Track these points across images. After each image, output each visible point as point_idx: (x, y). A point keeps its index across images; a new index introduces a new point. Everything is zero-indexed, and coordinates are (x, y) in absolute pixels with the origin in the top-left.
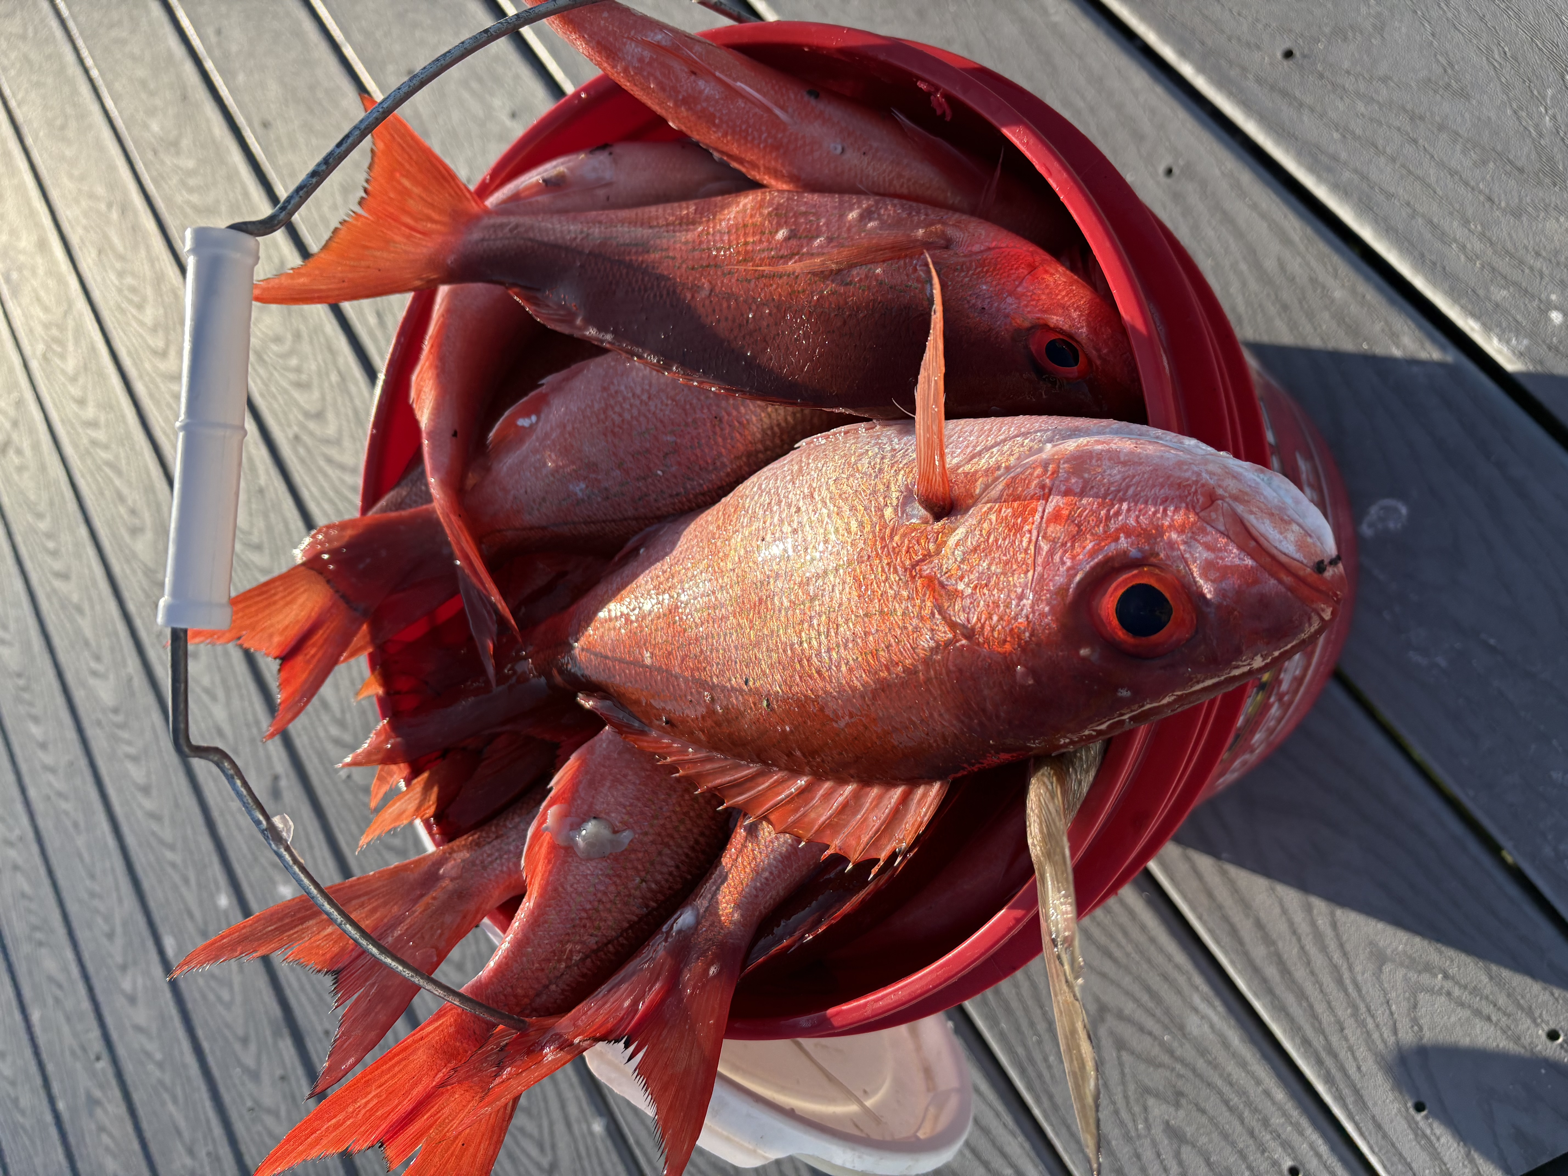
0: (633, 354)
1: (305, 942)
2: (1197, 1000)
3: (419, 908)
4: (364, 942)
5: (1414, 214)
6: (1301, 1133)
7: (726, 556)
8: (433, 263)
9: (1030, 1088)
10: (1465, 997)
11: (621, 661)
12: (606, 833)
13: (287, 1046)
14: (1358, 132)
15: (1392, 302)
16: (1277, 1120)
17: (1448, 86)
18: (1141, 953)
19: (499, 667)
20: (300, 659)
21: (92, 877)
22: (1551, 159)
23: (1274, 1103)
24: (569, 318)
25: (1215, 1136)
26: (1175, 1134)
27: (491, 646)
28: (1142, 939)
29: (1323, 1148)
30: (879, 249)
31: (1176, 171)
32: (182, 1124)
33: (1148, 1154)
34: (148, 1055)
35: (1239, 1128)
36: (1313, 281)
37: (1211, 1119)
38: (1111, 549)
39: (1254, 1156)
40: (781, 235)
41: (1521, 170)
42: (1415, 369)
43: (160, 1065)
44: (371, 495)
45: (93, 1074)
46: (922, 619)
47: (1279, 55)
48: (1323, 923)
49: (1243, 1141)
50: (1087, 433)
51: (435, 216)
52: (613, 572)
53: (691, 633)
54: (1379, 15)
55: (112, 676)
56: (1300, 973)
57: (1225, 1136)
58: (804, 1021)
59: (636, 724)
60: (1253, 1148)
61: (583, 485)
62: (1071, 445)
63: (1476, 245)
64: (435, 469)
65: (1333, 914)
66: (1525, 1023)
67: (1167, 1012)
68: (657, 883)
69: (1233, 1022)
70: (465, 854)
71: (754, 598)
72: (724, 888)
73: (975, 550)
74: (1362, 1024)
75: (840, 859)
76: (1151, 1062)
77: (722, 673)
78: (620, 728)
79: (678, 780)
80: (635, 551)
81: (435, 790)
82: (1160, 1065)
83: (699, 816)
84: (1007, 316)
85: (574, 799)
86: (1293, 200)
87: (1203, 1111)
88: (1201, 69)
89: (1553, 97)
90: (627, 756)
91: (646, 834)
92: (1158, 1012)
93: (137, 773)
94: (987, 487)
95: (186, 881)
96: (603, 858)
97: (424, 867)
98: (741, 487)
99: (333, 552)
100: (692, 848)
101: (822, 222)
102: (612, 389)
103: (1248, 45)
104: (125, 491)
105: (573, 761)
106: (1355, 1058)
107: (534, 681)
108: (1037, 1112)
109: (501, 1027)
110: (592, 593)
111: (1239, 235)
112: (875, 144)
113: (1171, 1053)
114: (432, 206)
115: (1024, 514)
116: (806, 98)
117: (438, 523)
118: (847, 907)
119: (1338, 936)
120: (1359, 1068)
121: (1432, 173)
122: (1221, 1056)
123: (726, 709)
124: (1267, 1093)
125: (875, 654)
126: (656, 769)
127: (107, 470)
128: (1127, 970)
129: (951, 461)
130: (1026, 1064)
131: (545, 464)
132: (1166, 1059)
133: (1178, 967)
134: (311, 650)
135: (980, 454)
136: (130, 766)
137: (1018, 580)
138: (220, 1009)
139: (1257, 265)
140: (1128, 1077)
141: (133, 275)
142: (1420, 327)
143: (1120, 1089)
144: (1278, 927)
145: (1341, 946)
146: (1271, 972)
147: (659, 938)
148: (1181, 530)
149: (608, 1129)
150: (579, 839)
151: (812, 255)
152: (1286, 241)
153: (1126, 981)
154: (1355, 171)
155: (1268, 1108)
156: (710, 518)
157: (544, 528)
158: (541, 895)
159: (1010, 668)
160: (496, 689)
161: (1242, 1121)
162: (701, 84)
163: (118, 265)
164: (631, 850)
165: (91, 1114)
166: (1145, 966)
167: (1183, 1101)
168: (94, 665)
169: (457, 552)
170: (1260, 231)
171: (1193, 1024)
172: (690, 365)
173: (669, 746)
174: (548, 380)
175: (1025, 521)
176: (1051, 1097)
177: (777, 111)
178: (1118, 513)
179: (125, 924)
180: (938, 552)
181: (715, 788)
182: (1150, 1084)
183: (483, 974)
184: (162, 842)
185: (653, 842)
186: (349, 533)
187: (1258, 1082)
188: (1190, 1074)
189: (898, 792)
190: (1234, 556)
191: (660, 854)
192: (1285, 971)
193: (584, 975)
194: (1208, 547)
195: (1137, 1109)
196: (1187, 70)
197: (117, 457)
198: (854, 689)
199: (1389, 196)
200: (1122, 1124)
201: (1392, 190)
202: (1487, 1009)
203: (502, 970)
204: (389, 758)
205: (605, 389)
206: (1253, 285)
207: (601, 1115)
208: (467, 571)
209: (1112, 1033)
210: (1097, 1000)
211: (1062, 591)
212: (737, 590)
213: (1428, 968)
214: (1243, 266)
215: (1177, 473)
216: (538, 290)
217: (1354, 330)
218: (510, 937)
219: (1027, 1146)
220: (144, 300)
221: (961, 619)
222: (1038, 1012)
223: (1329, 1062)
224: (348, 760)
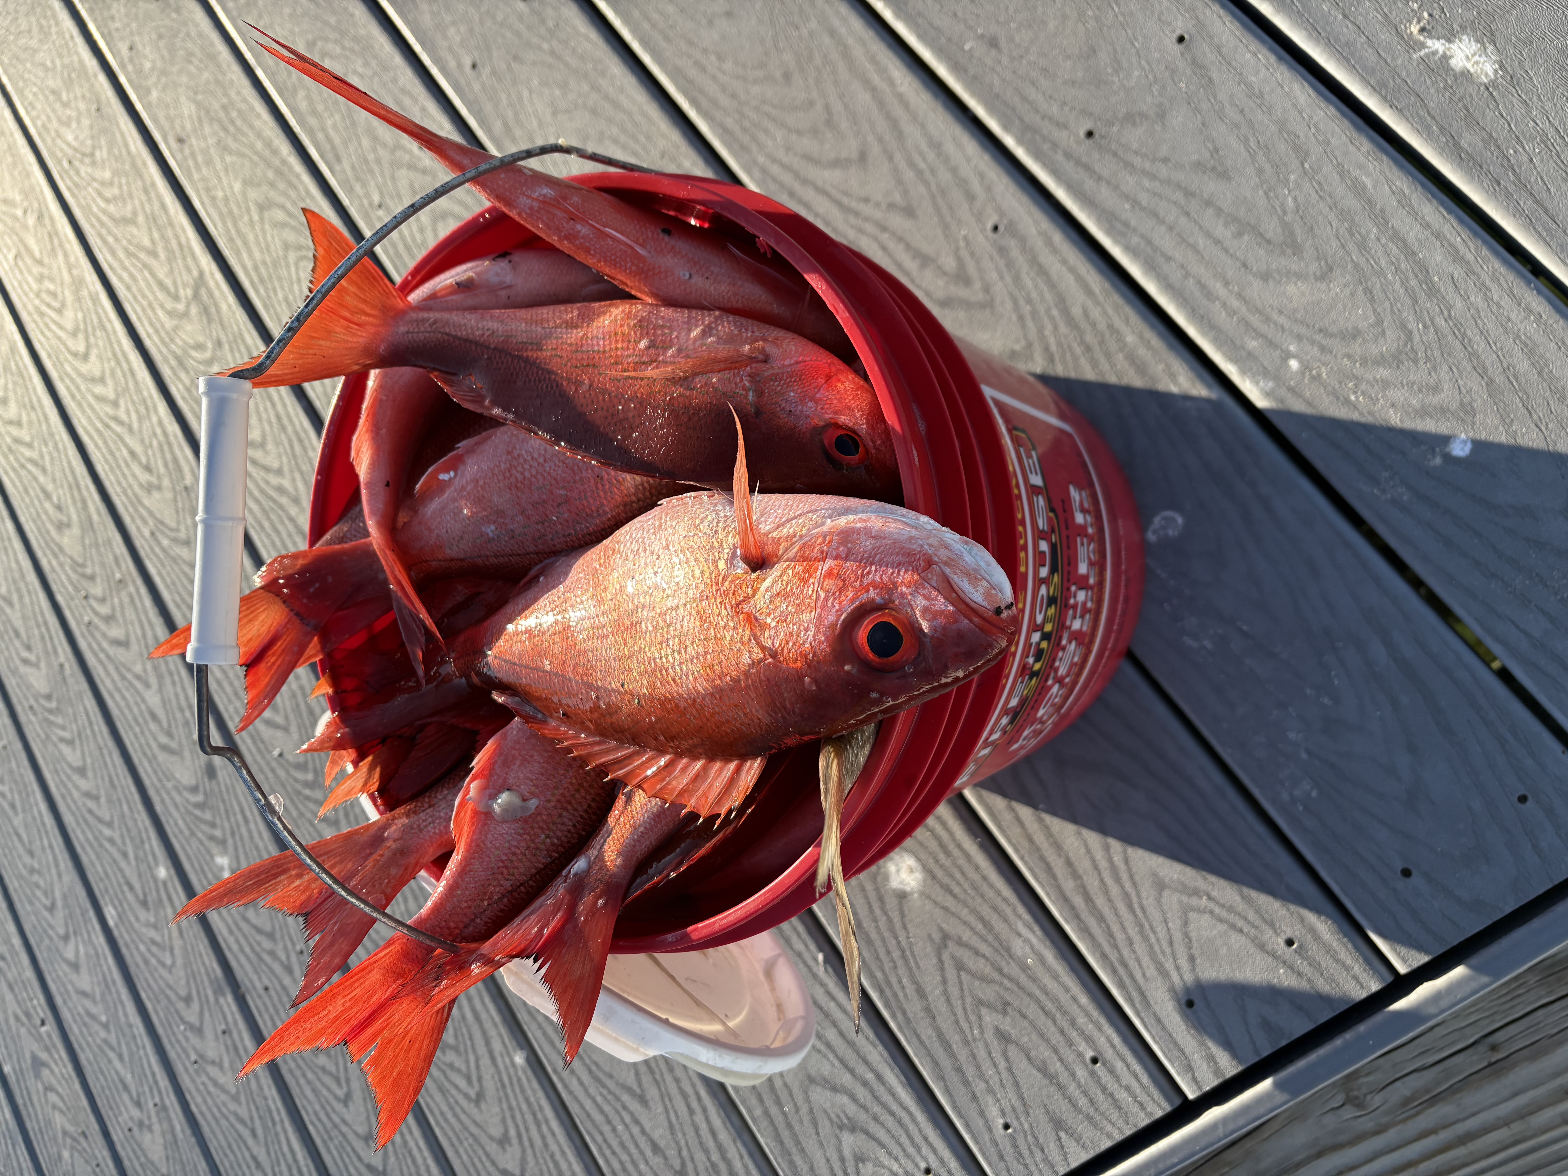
0: (530, 431)
1: (280, 892)
2: (1021, 927)
3: (369, 863)
4: (335, 886)
5: (1187, 275)
6: (1100, 1029)
7: (606, 589)
8: (367, 351)
9: (887, 1005)
10: (1224, 914)
11: (526, 667)
12: (517, 801)
13: (229, 1001)
14: (1144, 203)
15: (1171, 347)
16: (1081, 1020)
17: (1214, 169)
18: (975, 889)
19: (427, 670)
20: (262, 666)
21: (31, 854)
22: (1292, 234)
23: (1080, 1006)
24: (479, 399)
25: (1034, 1036)
26: (1003, 1037)
27: (420, 654)
28: (976, 877)
29: (1117, 1040)
30: (716, 361)
31: (1001, 228)
32: (128, 1078)
33: (982, 1054)
34: (93, 1017)
35: (1052, 1028)
36: (1110, 327)
37: (1031, 1023)
38: (864, 598)
39: (1064, 1050)
40: (643, 344)
41: (1269, 242)
42: (1189, 404)
43: (106, 1026)
44: (318, 528)
45: (39, 1038)
46: (743, 643)
47: (1082, 133)
48: (1118, 859)
49: (1056, 1038)
50: (854, 511)
51: (367, 309)
52: (519, 594)
53: (581, 647)
54: (1161, 105)
55: (43, 665)
56: (1100, 901)
57: (1042, 1035)
58: (670, 937)
59: (540, 716)
60: (1063, 1043)
61: (493, 527)
62: (843, 521)
63: (1235, 303)
64: (372, 513)
65: (1125, 852)
66: (1268, 934)
67: (997, 938)
68: (558, 838)
69: (1048, 943)
70: (405, 820)
71: (627, 623)
72: (610, 841)
73: (778, 594)
74: (1146, 939)
75: (693, 816)
76: (984, 979)
77: (604, 678)
78: (526, 719)
79: (574, 758)
80: (536, 578)
81: (378, 769)
82: (993, 981)
83: (591, 786)
84: (807, 417)
85: (491, 775)
86: (1095, 257)
87: (1024, 1016)
88: (1020, 141)
89: (1296, 181)
90: (533, 741)
91: (549, 801)
92: (990, 938)
93: (72, 756)
94: (787, 550)
95: (125, 855)
96: (516, 821)
97: (372, 831)
98: (617, 533)
99: (288, 578)
100: (586, 811)
101: (675, 334)
102: (515, 453)
103: (1058, 124)
104: (50, 487)
105: (490, 744)
106: (1141, 967)
107: (456, 681)
108: (892, 1025)
109: (439, 951)
110: (503, 611)
111: (1052, 286)
112: (716, 270)
113: (1000, 971)
114: (364, 301)
115: (810, 571)
116: (661, 235)
117: (374, 554)
118: (702, 852)
119: (1129, 869)
120: (1144, 975)
121: (1201, 242)
122: (1040, 973)
123: (608, 705)
124: (1074, 999)
125: (711, 667)
126: (557, 750)
127: (30, 466)
128: (965, 904)
129: (764, 528)
130: (884, 985)
131: (461, 511)
132: (996, 976)
133: (1005, 900)
134: (271, 659)
135: (783, 524)
136: (66, 750)
137: (806, 617)
138: (164, 973)
139: (1066, 312)
140: (966, 993)
141: (52, 280)
142: (1192, 369)
143: (959, 1002)
144: (1083, 865)
145: (1131, 877)
146: (1078, 901)
147: (560, 880)
148: (908, 586)
149: (528, 1060)
150: (496, 807)
151: (665, 362)
152: (1089, 292)
153: (964, 913)
154: (1142, 236)
155: (1074, 1010)
156: (593, 556)
157: (462, 560)
158: (467, 850)
159: (801, 678)
160: (425, 688)
161: (1054, 1021)
162: (579, 227)
163: (36, 270)
164: (538, 813)
165: (37, 1076)
166: (979, 900)
167: (1009, 1009)
168: (25, 654)
169: (391, 578)
170: (1069, 283)
171: (1018, 947)
172: (575, 444)
173: (565, 733)
174: (463, 445)
175: (810, 576)
176: (904, 1013)
177: (638, 249)
178: (869, 573)
179: (65, 897)
180: (754, 595)
181: (602, 764)
182: (982, 996)
183: (424, 911)
184: (100, 820)
185: (555, 807)
186: (300, 562)
187: (1067, 990)
188: (1016, 989)
189: (732, 766)
190: (941, 603)
191: (560, 816)
192: (1088, 899)
193: (502, 911)
194: (926, 597)
195: (973, 1018)
196: (1009, 141)
197: (42, 456)
198: (698, 692)
199: (1169, 259)
200: (962, 1031)
201: (1170, 254)
202: (1240, 923)
203: (438, 908)
204: (339, 745)
205: (509, 453)
206: (1063, 329)
207: (522, 1049)
208: (400, 594)
209: (953, 957)
210: (941, 929)
211: (833, 626)
212: (614, 616)
213: (1196, 893)
214: (1055, 312)
215: (908, 546)
216: (454, 374)
217: (1141, 369)
218: (443, 883)
219: (885, 1054)
220: (63, 304)
221: (768, 644)
222: (894, 942)
223: (1121, 971)
224: (305, 747)
